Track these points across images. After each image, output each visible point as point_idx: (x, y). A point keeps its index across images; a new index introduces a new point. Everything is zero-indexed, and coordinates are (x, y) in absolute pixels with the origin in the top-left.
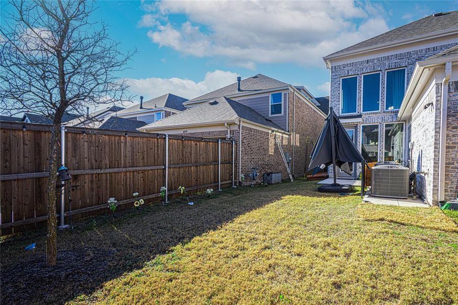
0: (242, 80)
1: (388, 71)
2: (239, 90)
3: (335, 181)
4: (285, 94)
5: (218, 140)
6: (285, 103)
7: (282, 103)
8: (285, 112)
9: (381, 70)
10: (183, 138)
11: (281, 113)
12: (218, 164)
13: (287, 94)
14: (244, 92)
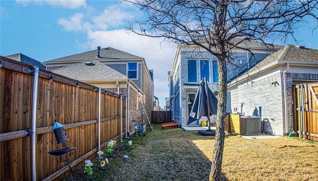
0: (101, 48)
1: (213, 60)
2: (99, 56)
3: (209, 128)
4: (140, 65)
5: (120, 96)
6: (139, 71)
7: (137, 70)
8: (139, 77)
9: (209, 59)
10: (106, 92)
11: (136, 78)
12: (120, 118)
13: (141, 65)
14: (104, 59)
